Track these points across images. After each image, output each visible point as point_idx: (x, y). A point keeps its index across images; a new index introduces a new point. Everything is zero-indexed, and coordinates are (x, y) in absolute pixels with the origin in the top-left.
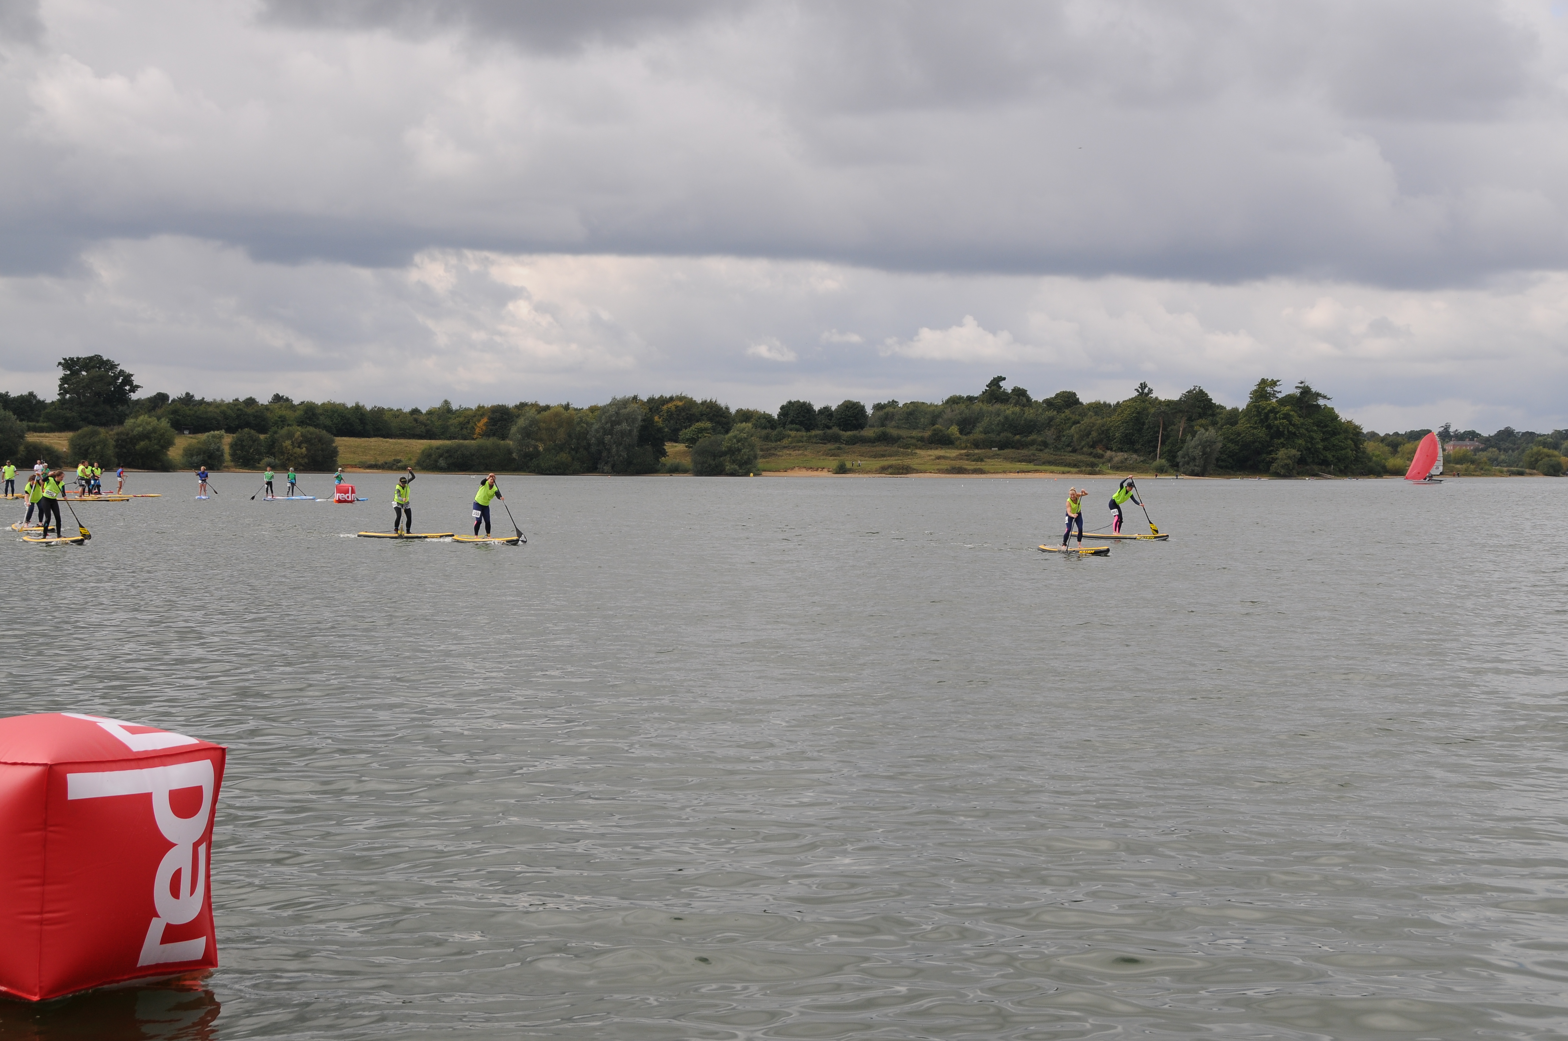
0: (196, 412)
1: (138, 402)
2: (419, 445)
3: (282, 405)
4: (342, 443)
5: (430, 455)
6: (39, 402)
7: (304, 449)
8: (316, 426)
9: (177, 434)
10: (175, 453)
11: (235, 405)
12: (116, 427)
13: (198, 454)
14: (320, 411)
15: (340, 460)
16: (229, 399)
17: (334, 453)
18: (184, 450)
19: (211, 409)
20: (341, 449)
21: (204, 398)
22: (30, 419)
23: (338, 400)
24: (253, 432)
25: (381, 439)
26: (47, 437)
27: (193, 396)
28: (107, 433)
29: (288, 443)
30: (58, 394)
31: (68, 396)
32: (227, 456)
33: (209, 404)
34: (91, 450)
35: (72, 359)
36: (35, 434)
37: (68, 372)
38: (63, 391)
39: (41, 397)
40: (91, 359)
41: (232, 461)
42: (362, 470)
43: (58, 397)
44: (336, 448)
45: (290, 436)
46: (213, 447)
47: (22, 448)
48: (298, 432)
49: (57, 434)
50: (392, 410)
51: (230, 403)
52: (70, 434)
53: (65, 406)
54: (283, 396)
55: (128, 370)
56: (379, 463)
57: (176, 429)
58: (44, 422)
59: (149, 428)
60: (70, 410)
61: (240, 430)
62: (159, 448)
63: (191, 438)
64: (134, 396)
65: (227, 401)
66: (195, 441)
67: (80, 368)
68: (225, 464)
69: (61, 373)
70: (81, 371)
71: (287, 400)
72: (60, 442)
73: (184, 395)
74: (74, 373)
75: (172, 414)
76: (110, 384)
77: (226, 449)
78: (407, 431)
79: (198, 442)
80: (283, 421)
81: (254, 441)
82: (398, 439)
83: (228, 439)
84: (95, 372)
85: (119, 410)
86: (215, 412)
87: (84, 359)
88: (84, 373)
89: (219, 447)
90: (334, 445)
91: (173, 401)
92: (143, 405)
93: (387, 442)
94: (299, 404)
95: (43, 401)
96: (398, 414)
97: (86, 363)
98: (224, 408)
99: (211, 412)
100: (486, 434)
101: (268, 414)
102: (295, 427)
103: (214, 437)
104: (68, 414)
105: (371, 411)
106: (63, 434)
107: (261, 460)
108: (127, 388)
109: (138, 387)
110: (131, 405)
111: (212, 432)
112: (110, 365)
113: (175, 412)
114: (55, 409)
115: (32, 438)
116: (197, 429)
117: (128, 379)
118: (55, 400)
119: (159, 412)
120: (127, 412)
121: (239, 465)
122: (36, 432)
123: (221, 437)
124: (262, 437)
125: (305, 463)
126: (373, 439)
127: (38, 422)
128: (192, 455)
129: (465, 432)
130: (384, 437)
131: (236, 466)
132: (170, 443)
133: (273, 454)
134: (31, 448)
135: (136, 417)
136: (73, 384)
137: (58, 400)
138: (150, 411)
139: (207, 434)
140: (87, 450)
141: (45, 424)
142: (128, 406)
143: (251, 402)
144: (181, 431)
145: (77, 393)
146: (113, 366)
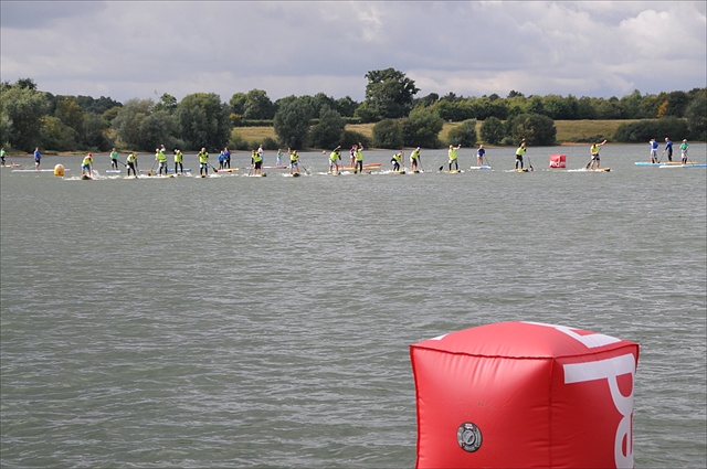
0: (457, 106)
1: (418, 100)
2: (616, 123)
3: (516, 99)
4: (557, 123)
5: (624, 131)
6: (353, 103)
7: (532, 129)
8: (541, 113)
9: (445, 122)
10: (442, 136)
11: (484, 100)
12: (403, 118)
13: (459, 136)
14: (544, 102)
15: (558, 137)
17: (554, 131)
18: (449, 133)
19: (467, 103)
20: (558, 129)
22: (348, 115)
24: (497, 119)
25: (588, 120)
26: (359, 127)
27: (455, 95)
28: (398, 123)
29: (521, 125)
30: (366, 97)
31: (372, 98)
33: (466, 100)
34: (387, 135)
35: (374, 72)
36: (351, 125)
37: (372, 81)
38: (369, 95)
40: (387, 71)
41: (482, 140)
42: (574, 144)
43: (366, 99)
44: (555, 128)
45: (522, 121)
46: (468, 130)
47: (342, 135)
48: (528, 118)
49: (365, 125)
50: (596, 99)
51: (480, 99)
52: (374, 125)
53: (370, 105)
54: (517, 92)
56: (587, 138)
57: (444, 119)
58: (357, 117)
59: (426, 118)
60: (373, 108)
61: (487, 118)
62: (432, 133)
63: (454, 125)
64: (415, 97)
66: (456, 127)
67: (380, 78)
68: (477, 142)
70: (380, 80)
71: (520, 95)
72: (367, 130)
73: (449, 94)
74: (376, 82)
75: (441, 107)
76: (399, 88)
77: (478, 132)
78: (607, 114)
79: (459, 128)
80: (518, 110)
81: (497, 126)
82: (601, 120)
83: (479, 125)
84: (389, 80)
85: (406, 106)
86: (470, 106)
87: (382, 71)
88: (382, 81)
89: (473, 130)
90: (553, 126)
91: (442, 98)
92: (422, 102)
93: (592, 123)
94: (529, 98)
95: (356, 102)
96: (599, 102)
97: (383, 74)
98: (476, 102)
99: (467, 105)
100: (667, 114)
101: (507, 105)
102: (526, 115)
103: (469, 123)
104: (372, 111)
105: (580, 100)
106: (369, 125)
107: (501, 139)
108: (411, 91)
109: (418, 90)
110: (413, 103)
111: (469, 120)
112: (398, 75)
113: (443, 107)
114: (364, 107)
115: (349, 128)
116: (457, 118)
117: (411, 85)
118: (363, 101)
119: (432, 107)
120: (410, 108)
123: (475, 123)
124: (503, 122)
125: (533, 140)
126: (582, 121)
127: (352, 117)
128: (454, 137)
129: (650, 112)
130: (590, 119)
132: (441, 129)
133: (510, 134)
134: (348, 135)
135: (417, 111)
136: (375, 89)
137: (366, 101)
138: (426, 106)
139: (465, 121)
140: (384, 135)
141: (357, 119)
142: (411, 104)
143: (495, 97)
144: (447, 120)
145: (378, 96)
146: (402, 76)
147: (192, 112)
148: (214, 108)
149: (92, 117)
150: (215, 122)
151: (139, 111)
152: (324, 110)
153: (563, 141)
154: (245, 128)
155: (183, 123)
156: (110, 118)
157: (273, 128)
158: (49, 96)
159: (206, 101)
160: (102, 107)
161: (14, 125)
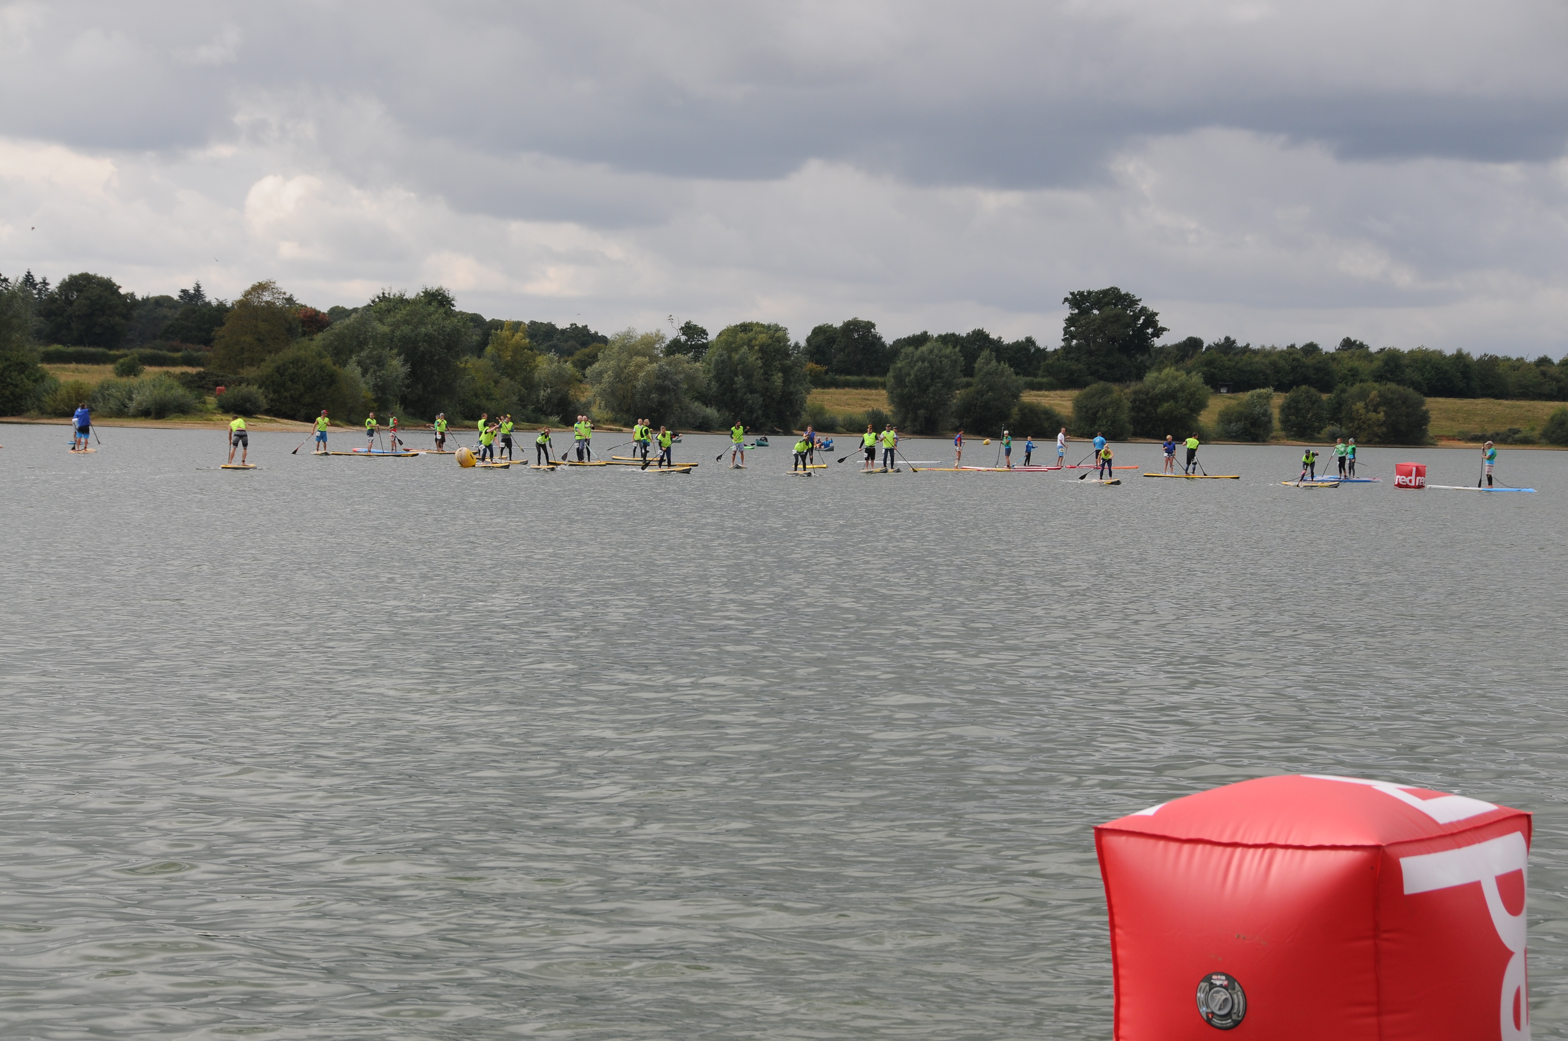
0: (1237, 363)
1: (1163, 349)
2: (1548, 409)
3: (1353, 354)
4: (1435, 405)
5: (1562, 424)
6: (1038, 350)
7: (1382, 414)
8: (1399, 383)
9: (1212, 393)
10: (1207, 418)
11: (1290, 354)
12: (1133, 383)
13: (1238, 420)
14: (1406, 362)
15: (1432, 430)
16: (1282, 345)
17: (1424, 419)
18: (1219, 414)
19: (1257, 359)
20: (1433, 415)
21: (1248, 345)
22: (1026, 374)
23: (1432, 348)
24: (1313, 390)
25: (1492, 400)
26: (1047, 396)
27: (1234, 342)
28: (1122, 391)
29: (1360, 405)
30: (1063, 340)
31: (1074, 342)
32: (1276, 424)
33: (1255, 352)
34: (1100, 413)
35: (1081, 294)
36: (1033, 393)
37: (1076, 311)
38: (1069, 335)
39: (1040, 344)
40: (1105, 293)
41: (1283, 430)
42: (1462, 444)
43: (1063, 344)
44: (1427, 412)
45: (1363, 395)
46: (1257, 410)
47: (1015, 410)
48: (1375, 390)
49: (1058, 392)
50: (1509, 359)
51: (1282, 351)
52: (1075, 393)
53: (1070, 356)
54: (1355, 341)
55: (1152, 307)
56: (1488, 434)
57: (1212, 387)
58: (1043, 377)
59: (1176, 384)
60: (1077, 360)
61: (1294, 387)
62: (1188, 412)
63: (1230, 398)
64: (1158, 342)
65: (1279, 348)
66: (1234, 402)
67: (1091, 305)
68: (1274, 434)
69: (1067, 311)
70: (1092, 309)
71: (1361, 346)
72: (1062, 403)
73: (1223, 341)
74: (1084, 312)
75: (1206, 365)
76: (1129, 326)
77: (1276, 414)
78: (1531, 389)
79: (1239, 404)
80: (1354, 375)
81: (1313, 403)
82: (1518, 400)
83: (1278, 400)
84: (1109, 310)
85: (1139, 361)
86: (1263, 363)
87: (1096, 293)
88: (1096, 312)
89: (1266, 411)
90: (1424, 408)
91: (1209, 348)
92: (1169, 353)
93: (1500, 405)
94: (1378, 352)
95: (1044, 349)
96: (1518, 365)
97: (1099, 298)
98: (1274, 358)
99: (1257, 363)
101: (1334, 366)
102: (1370, 384)
103: (1259, 396)
104: (1074, 366)
105: (1478, 361)
106: (1066, 393)
107: (1321, 428)
108: (1150, 331)
109: (1164, 329)
110: (1153, 354)
111: (1258, 391)
112: (1128, 301)
113: (1210, 363)
114: (1058, 360)
115: (1029, 397)
116: (1237, 386)
117: (1151, 319)
118: (1058, 347)
119: (1189, 363)
120: (1148, 364)
121: (1292, 436)
122: (1033, 389)
123: (1268, 397)
124: (1325, 397)
125: (1383, 433)
126: (1480, 401)
127: (1036, 376)
128: (1230, 422)
130: (1497, 397)
131: (1288, 437)
132: (1201, 405)
133: (1339, 421)
134: (1026, 411)
135: (1160, 370)
136: (1081, 326)
137: (1063, 348)
138: (1177, 362)
139: (1250, 393)
140: (1095, 414)
141: (1045, 380)
142: (1150, 355)
143: (1311, 349)
144: (1216, 388)
145: (1086, 339)
146: (1133, 302)
147: (736, 357)
148: (777, 351)
149: (551, 361)
150: (778, 379)
151: (638, 353)
152: (984, 362)
153: (1441, 437)
154: (832, 390)
155: (718, 377)
156: (583, 365)
157: (884, 392)
158: (476, 319)
159: (762, 338)
160: (572, 343)
161: (413, 374)
